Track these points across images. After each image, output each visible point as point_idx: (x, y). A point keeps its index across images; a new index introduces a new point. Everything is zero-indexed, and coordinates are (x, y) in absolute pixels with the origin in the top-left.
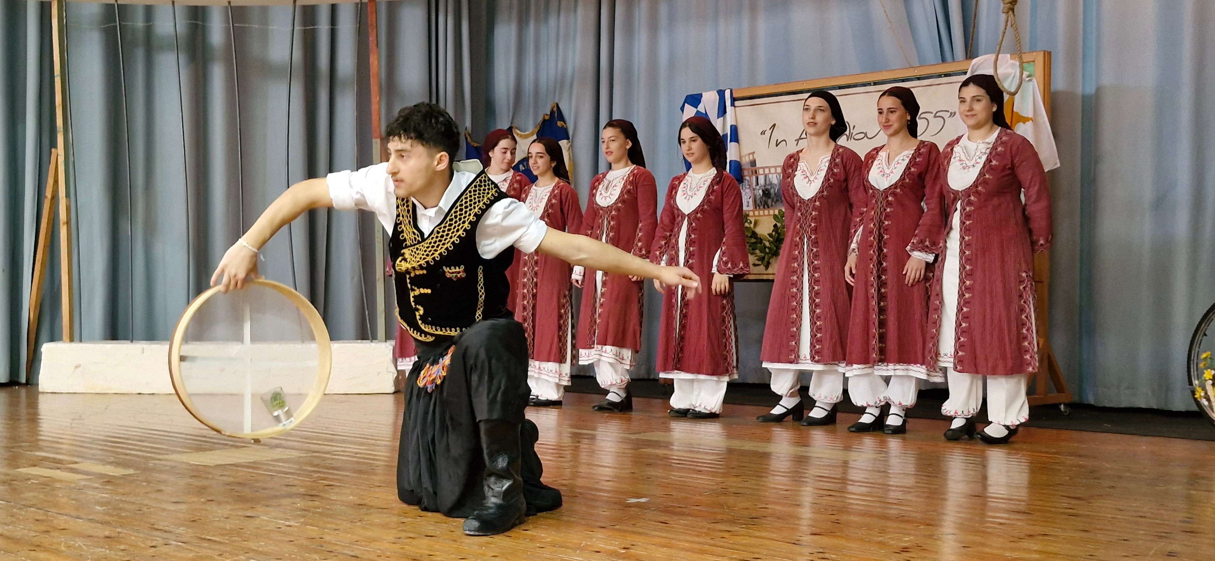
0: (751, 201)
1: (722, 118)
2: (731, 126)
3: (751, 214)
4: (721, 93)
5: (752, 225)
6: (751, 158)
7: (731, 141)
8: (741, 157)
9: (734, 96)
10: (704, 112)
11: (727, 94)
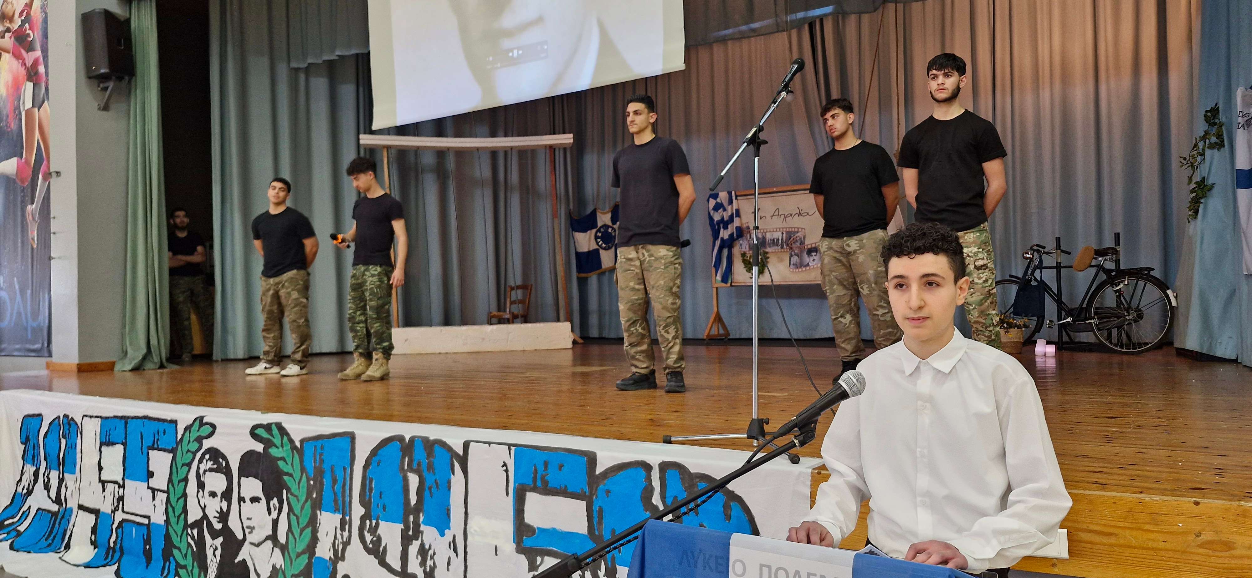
0: (747, 247)
1: (730, 206)
2: (736, 209)
3: (747, 252)
4: (730, 193)
5: (748, 258)
6: (747, 225)
7: (736, 217)
8: (742, 224)
9: (737, 194)
10: (720, 202)
11: (733, 193)
